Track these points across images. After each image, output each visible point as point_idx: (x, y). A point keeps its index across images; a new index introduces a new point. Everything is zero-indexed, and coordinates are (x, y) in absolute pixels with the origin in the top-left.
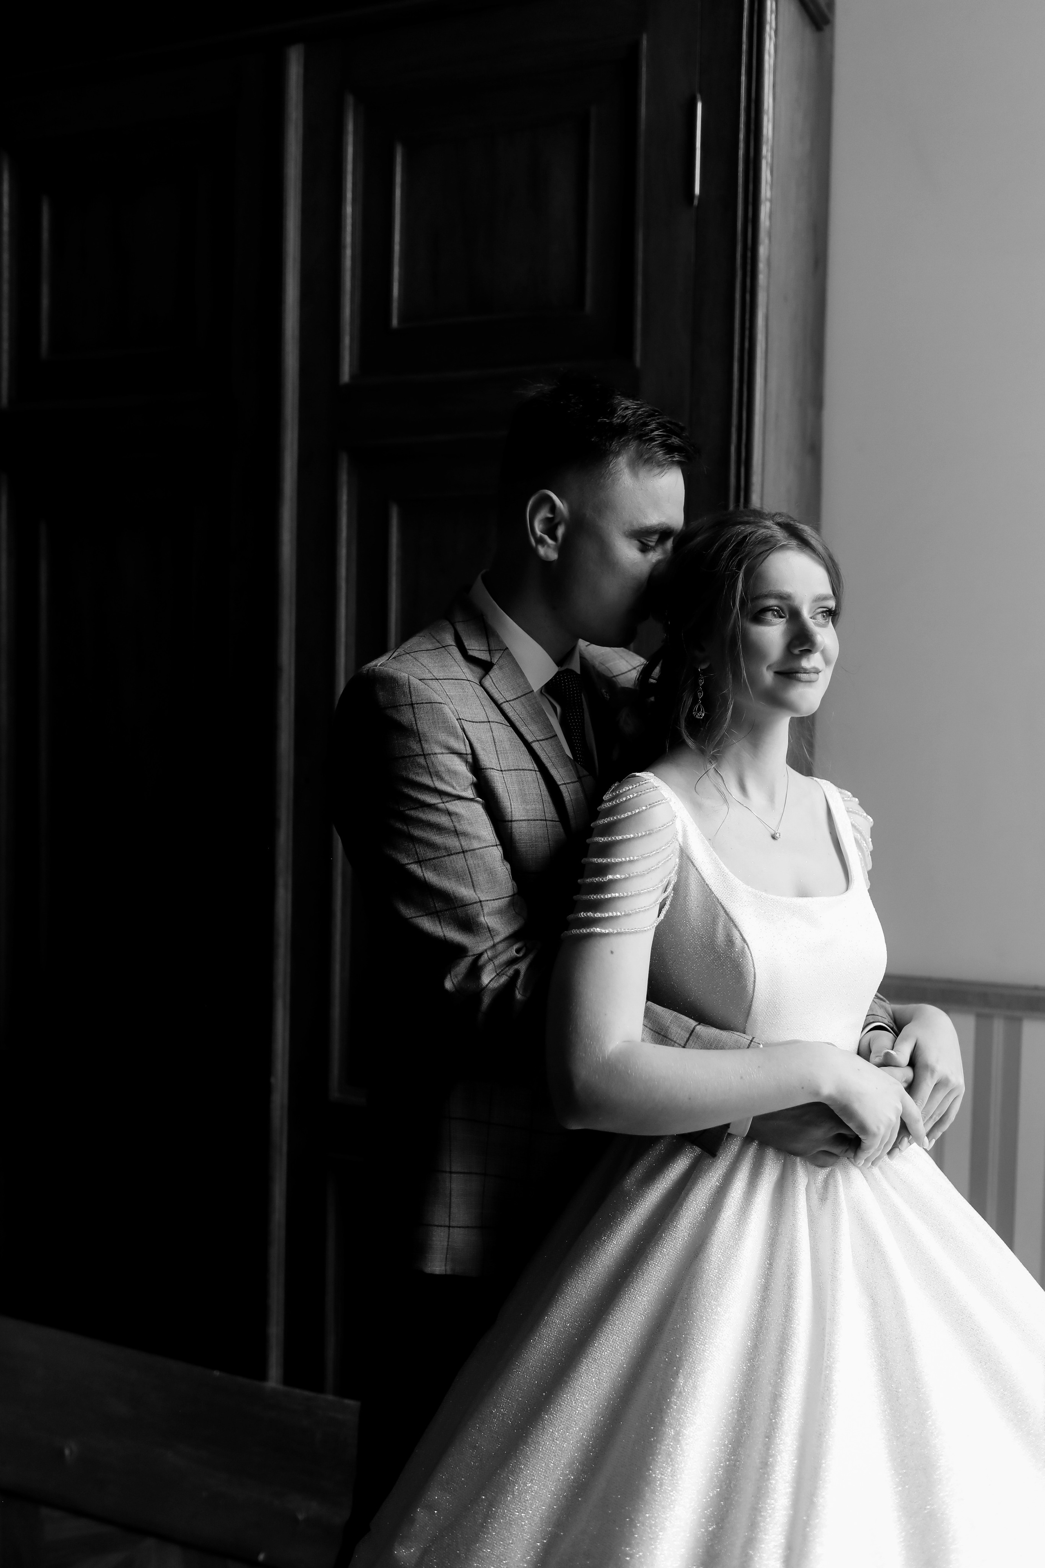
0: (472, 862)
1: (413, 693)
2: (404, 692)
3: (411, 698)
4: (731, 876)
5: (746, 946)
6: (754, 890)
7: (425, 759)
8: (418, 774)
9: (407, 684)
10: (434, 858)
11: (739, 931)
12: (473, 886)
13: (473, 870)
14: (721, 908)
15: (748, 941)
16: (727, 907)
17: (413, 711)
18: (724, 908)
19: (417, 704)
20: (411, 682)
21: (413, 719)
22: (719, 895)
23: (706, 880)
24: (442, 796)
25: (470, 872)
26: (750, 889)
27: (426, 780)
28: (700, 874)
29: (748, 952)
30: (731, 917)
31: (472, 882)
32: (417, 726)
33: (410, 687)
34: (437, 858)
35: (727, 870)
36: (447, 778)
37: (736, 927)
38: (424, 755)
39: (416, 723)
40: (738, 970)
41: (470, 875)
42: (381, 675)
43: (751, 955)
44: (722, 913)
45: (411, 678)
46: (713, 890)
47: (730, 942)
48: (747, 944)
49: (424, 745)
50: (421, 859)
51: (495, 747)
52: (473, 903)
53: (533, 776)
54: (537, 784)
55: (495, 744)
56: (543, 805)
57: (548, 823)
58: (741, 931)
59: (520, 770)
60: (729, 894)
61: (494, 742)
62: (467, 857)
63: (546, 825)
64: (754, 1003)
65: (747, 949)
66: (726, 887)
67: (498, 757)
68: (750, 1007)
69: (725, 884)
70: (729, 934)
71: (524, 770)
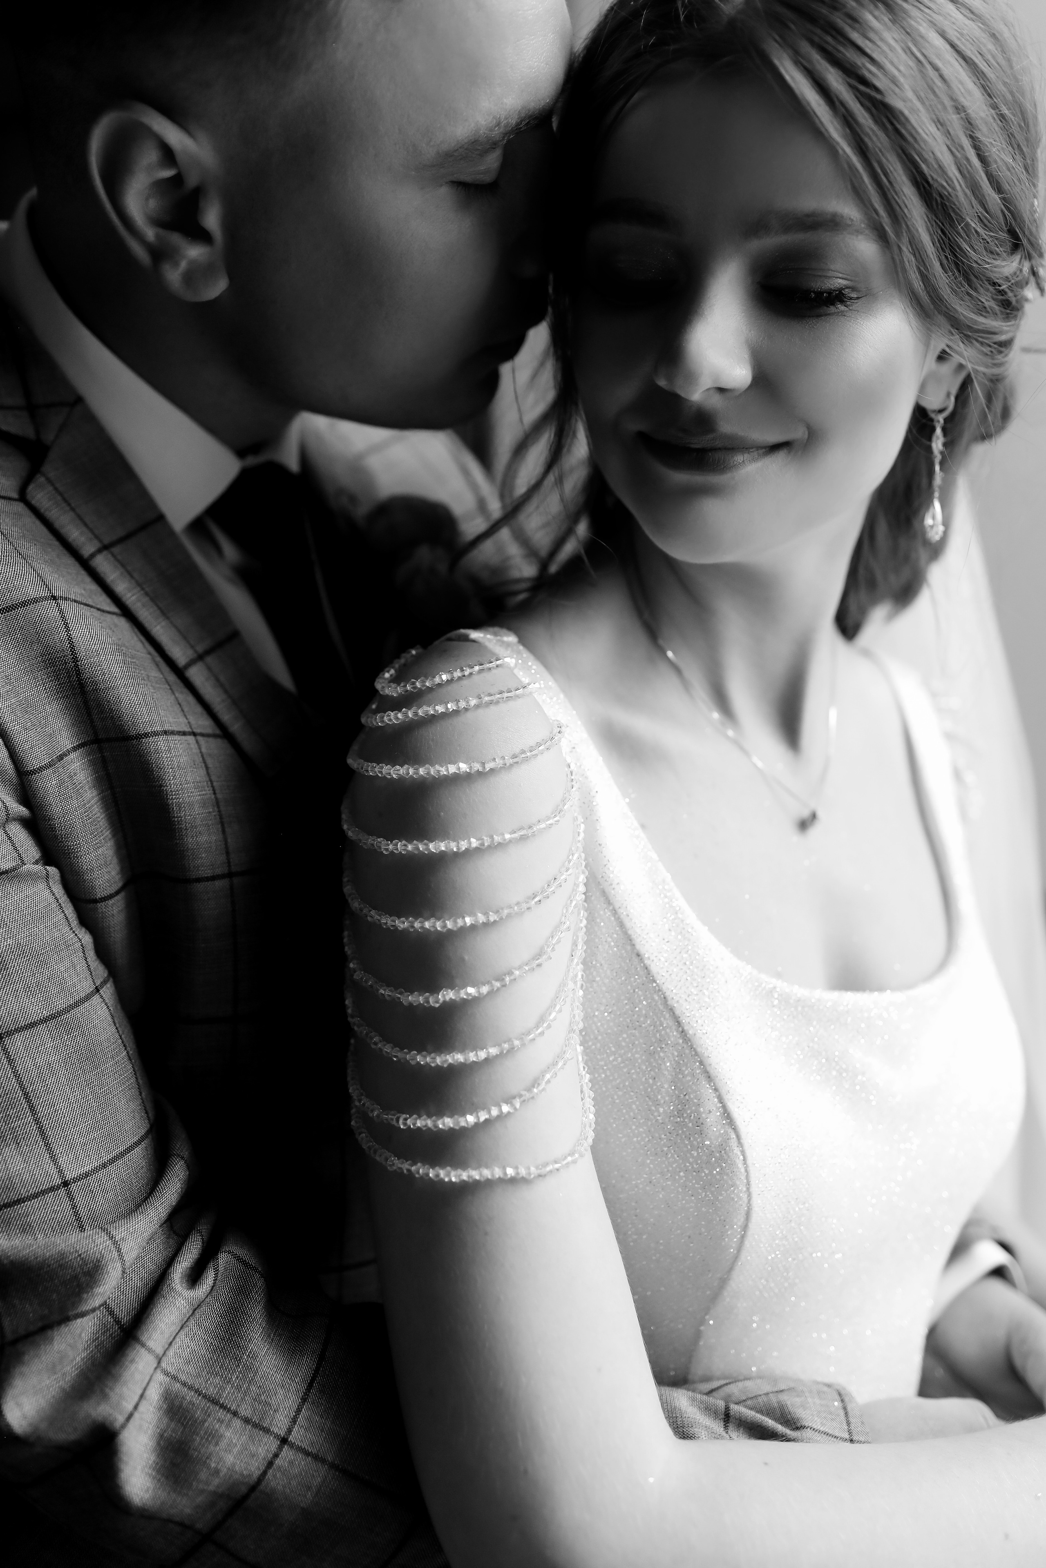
0: (29, 1063)
4: (702, 932)
5: (733, 1136)
11: (716, 1090)
12: (42, 1132)
13: (36, 1088)
14: (672, 1023)
15: (738, 1121)
16: (688, 1020)
18: (677, 1020)
22: (667, 986)
23: (636, 942)
25: (26, 1095)
28: (621, 925)
29: (737, 1151)
30: (699, 1050)
31: (37, 1121)
37: (709, 1078)
40: (707, 1194)
41: (28, 1101)
43: (745, 1159)
44: (674, 1035)
46: (654, 969)
47: (690, 1118)
48: (735, 1130)
51: (78, 672)
52: (44, 1192)
53: (191, 749)
54: (203, 772)
55: (76, 666)
56: (224, 832)
57: (236, 880)
58: (723, 1092)
59: (156, 734)
60: (695, 985)
61: (75, 660)
62: (11, 1050)
63: (232, 888)
64: (735, 1274)
65: (736, 1144)
66: (688, 963)
67: (86, 703)
68: (724, 1282)
69: (685, 956)
70: (690, 1097)
71: (166, 733)
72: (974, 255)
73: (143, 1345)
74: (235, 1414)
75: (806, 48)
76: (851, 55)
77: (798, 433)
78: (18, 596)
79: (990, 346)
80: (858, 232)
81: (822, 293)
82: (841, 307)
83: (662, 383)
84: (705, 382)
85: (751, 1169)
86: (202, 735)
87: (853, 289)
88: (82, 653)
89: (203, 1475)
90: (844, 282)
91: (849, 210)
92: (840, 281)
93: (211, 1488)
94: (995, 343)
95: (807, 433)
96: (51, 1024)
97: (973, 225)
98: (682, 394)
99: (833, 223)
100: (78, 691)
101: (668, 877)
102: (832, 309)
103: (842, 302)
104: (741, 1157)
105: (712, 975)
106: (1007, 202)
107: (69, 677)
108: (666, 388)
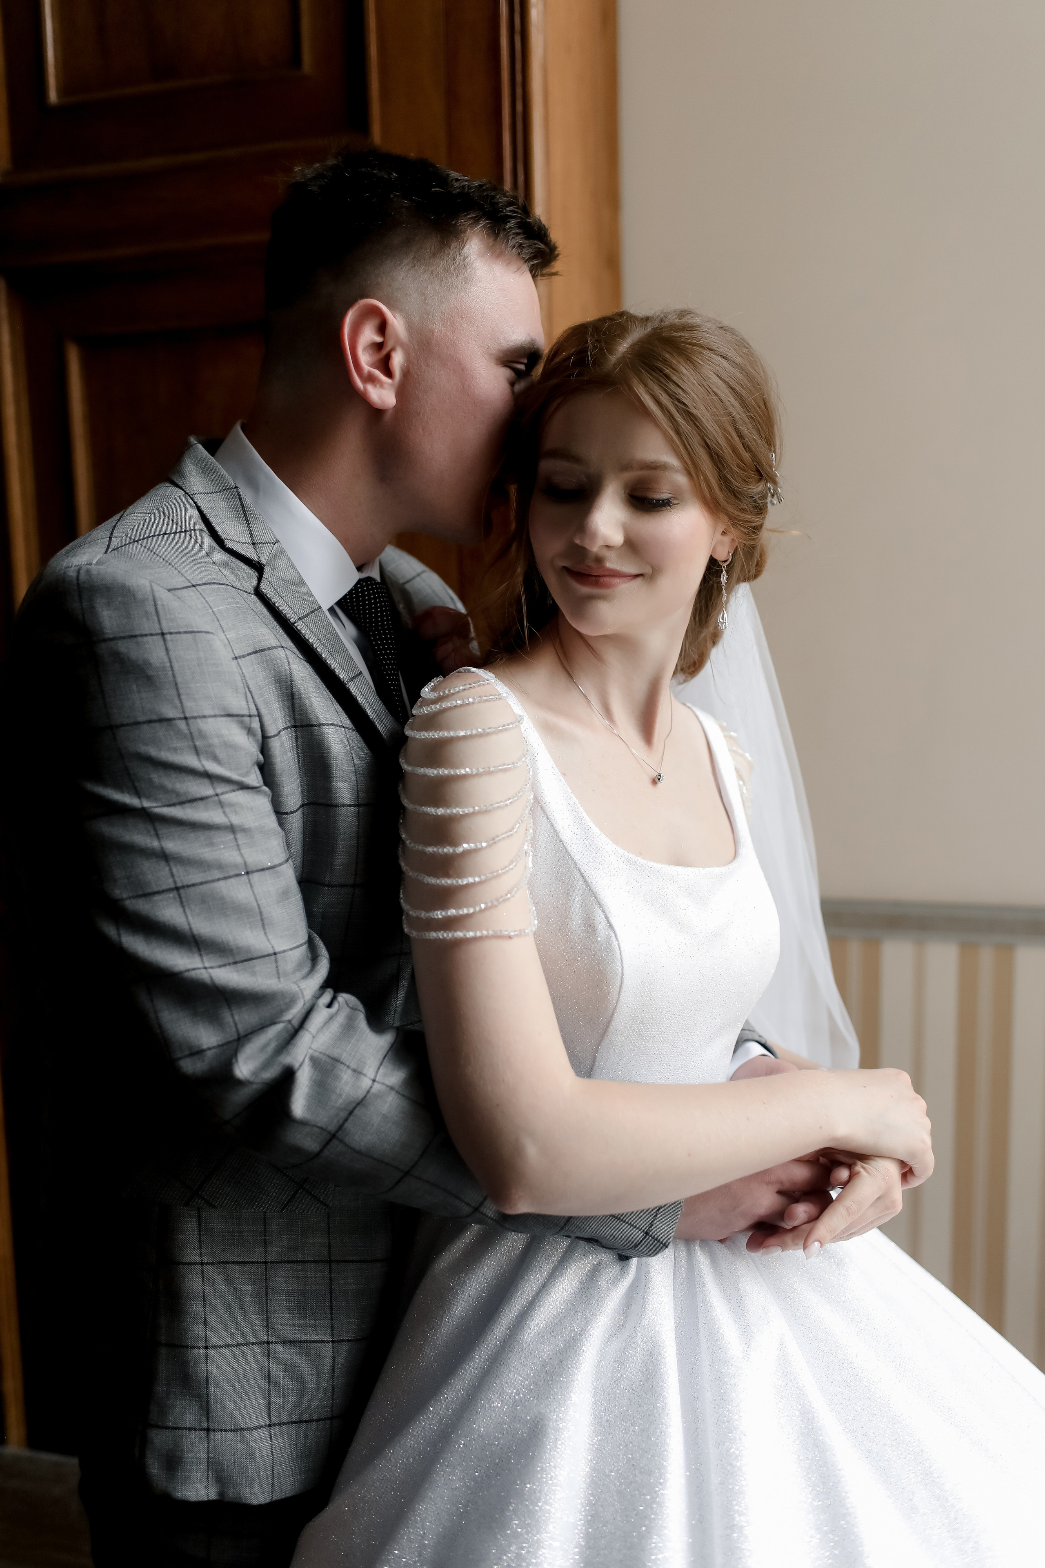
1: (161, 613)
2: (146, 612)
3: (160, 623)
4: (596, 830)
5: (613, 935)
6: (626, 853)
7: (188, 724)
8: (175, 750)
9: (151, 598)
10: (202, 883)
11: (603, 911)
14: (579, 877)
15: (616, 928)
16: (588, 875)
17: (165, 645)
18: (582, 875)
19: (171, 633)
20: (157, 594)
21: (166, 659)
22: (576, 857)
23: (560, 834)
24: (216, 784)
25: (258, 906)
26: (621, 851)
27: (190, 760)
28: (552, 825)
29: (616, 943)
30: (594, 890)
31: (262, 919)
32: (172, 670)
33: (156, 605)
34: (206, 882)
35: (590, 823)
36: (221, 754)
37: (600, 905)
38: (186, 718)
39: (171, 667)
40: (599, 968)
41: (259, 909)
42: (104, 582)
43: (620, 948)
44: (581, 883)
45: (155, 587)
46: (569, 849)
47: (590, 926)
48: (614, 932)
49: (184, 701)
50: (179, 884)
51: (292, 687)
52: (264, 956)
53: (343, 735)
54: (348, 748)
55: (292, 684)
56: (357, 781)
57: (360, 808)
58: (607, 912)
59: (328, 724)
60: (592, 857)
61: (291, 681)
62: (252, 881)
63: (359, 811)
64: (615, 1017)
65: (615, 939)
66: (588, 846)
67: (293, 705)
68: (609, 1023)
69: (586, 842)
70: (589, 915)
71: (332, 724)
72: (736, 484)
73: (307, 1030)
74: (348, 1067)
75: (650, 383)
76: (672, 387)
77: (647, 570)
78: (266, 644)
79: (748, 529)
80: (677, 471)
81: (659, 501)
82: (668, 508)
83: (578, 541)
84: (600, 543)
85: (623, 953)
86: (347, 728)
87: (675, 498)
88: (295, 678)
89: (334, 1097)
90: (670, 495)
91: (672, 460)
92: (668, 495)
93: (338, 1105)
94: (750, 527)
95: (651, 571)
96: (271, 871)
97: (735, 469)
98: (588, 547)
99: (664, 467)
100: (290, 698)
101: (577, 801)
102: (664, 509)
103: (669, 505)
104: (618, 947)
105: (601, 852)
106: (754, 457)
107: (287, 690)
108: (579, 544)
